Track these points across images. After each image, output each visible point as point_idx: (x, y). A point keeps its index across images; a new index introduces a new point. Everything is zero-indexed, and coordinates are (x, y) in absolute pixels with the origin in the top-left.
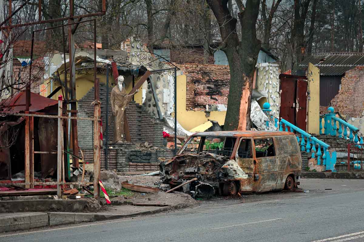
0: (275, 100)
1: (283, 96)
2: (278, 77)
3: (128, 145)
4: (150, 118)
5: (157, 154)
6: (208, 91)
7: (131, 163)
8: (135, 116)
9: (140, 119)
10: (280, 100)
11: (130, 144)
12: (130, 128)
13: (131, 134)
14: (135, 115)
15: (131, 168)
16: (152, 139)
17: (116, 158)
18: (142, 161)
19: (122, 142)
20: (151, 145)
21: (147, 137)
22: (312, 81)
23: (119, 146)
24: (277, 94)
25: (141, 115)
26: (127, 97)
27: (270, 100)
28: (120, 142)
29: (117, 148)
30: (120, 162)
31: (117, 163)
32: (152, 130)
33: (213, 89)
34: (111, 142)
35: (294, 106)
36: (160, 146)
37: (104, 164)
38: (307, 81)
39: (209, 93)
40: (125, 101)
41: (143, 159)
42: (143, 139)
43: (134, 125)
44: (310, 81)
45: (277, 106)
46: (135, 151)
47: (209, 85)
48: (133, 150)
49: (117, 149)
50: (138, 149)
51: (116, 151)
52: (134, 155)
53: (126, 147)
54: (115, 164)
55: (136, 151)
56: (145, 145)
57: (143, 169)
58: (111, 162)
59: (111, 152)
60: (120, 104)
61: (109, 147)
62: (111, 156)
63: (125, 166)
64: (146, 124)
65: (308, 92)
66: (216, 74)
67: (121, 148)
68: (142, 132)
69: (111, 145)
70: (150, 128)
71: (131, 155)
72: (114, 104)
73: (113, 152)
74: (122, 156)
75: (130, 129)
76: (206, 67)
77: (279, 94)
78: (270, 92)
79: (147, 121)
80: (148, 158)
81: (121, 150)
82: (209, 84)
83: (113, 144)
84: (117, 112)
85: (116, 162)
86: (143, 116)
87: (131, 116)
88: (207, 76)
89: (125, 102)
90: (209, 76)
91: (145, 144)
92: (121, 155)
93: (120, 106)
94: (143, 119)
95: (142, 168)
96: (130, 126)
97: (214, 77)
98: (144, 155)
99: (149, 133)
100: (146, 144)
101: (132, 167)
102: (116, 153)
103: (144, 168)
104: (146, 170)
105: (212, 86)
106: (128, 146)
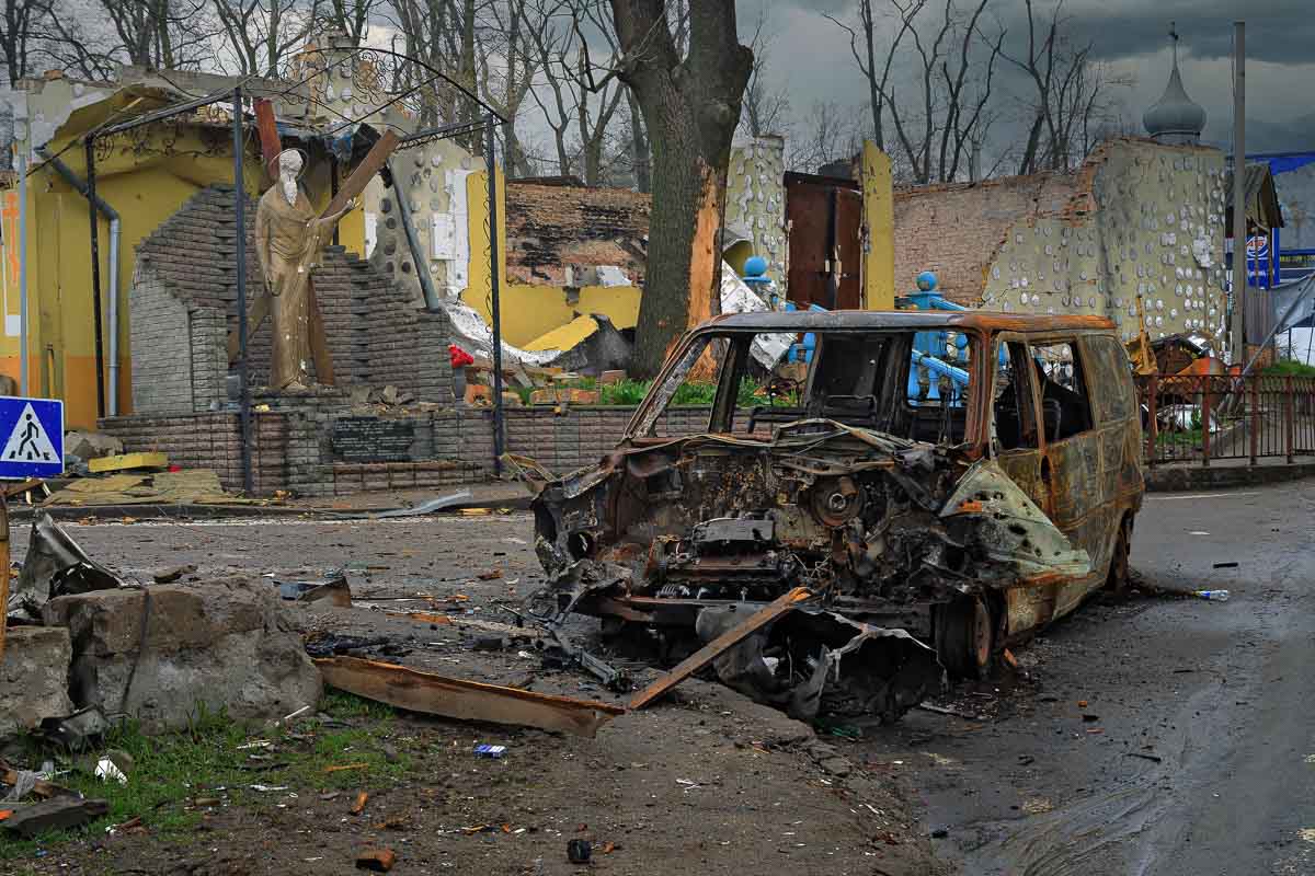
0: (776, 251)
1: (796, 240)
2: (780, 181)
3: (326, 396)
4: (400, 301)
5: (432, 426)
6: (525, 255)
7: (341, 465)
8: (346, 297)
9: (362, 309)
10: (788, 251)
11: (333, 395)
12: (329, 340)
13: (335, 359)
14: (347, 293)
15: (339, 481)
16: (410, 375)
17: (283, 448)
18: (381, 453)
19: (303, 387)
20: (408, 396)
21: (392, 368)
22: (873, 196)
23: (294, 401)
24: (779, 230)
25: (366, 293)
26: (316, 230)
27: (762, 249)
28: (298, 387)
29: (285, 409)
30: (299, 460)
31: (287, 465)
32: (406, 343)
33: (536, 249)
34: (264, 388)
35: (827, 270)
36: (440, 397)
37: (240, 471)
38: (860, 193)
39: (527, 259)
40: (309, 240)
41: (386, 448)
42: (379, 377)
43: (343, 328)
44: (868, 195)
45: (780, 269)
46: (353, 419)
47: (528, 240)
48: (345, 414)
49: (285, 415)
50: (362, 410)
51: (281, 421)
52: (351, 434)
53: (318, 405)
54: (280, 471)
55: (359, 419)
56: (386, 397)
57: (386, 484)
58: (264, 461)
59: (263, 427)
60: (290, 252)
61: (254, 406)
62: (265, 439)
63: (316, 476)
64: (384, 323)
65: (863, 230)
66: (543, 210)
67: (302, 409)
68: (371, 351)
69: (262, 398)
70: (399, 336)
71: (339, 435)
72: (269, 251)
73: (269, 426)
74: (307, 438)
75: (332, 344)
76: (517, 191)
77: (786, 232)
78: (761, 226)
79: (387, 314)
80: (403, 441)
81: (302, 416)
82: (528, 235)
83: (270, 396)
84: (281, 278)
85: (283, 461)
86: (373, 295)
87: (332, 297)
88: (521, 215)
89: (310, 245)
90: (526, 216)
91: (385, 392)
92: (302, 434)
93: (293, 260)
94: (374, 307)
95: (383, 480)
96: (330, 332)
97: (539, 218)
98: (387, 433)
99: (397, 355)
100: (389, 392)
101: (348, 480)
102: (281, 430)
103: (392, 479)
104: (396, 487)
105: (535, 242)
106: (325, 400)
